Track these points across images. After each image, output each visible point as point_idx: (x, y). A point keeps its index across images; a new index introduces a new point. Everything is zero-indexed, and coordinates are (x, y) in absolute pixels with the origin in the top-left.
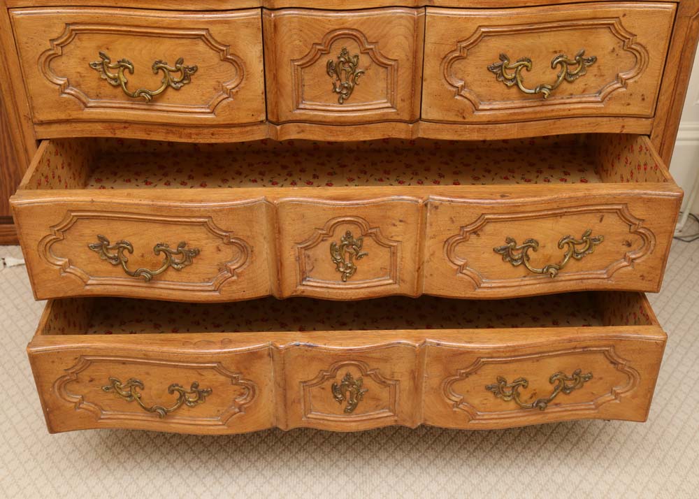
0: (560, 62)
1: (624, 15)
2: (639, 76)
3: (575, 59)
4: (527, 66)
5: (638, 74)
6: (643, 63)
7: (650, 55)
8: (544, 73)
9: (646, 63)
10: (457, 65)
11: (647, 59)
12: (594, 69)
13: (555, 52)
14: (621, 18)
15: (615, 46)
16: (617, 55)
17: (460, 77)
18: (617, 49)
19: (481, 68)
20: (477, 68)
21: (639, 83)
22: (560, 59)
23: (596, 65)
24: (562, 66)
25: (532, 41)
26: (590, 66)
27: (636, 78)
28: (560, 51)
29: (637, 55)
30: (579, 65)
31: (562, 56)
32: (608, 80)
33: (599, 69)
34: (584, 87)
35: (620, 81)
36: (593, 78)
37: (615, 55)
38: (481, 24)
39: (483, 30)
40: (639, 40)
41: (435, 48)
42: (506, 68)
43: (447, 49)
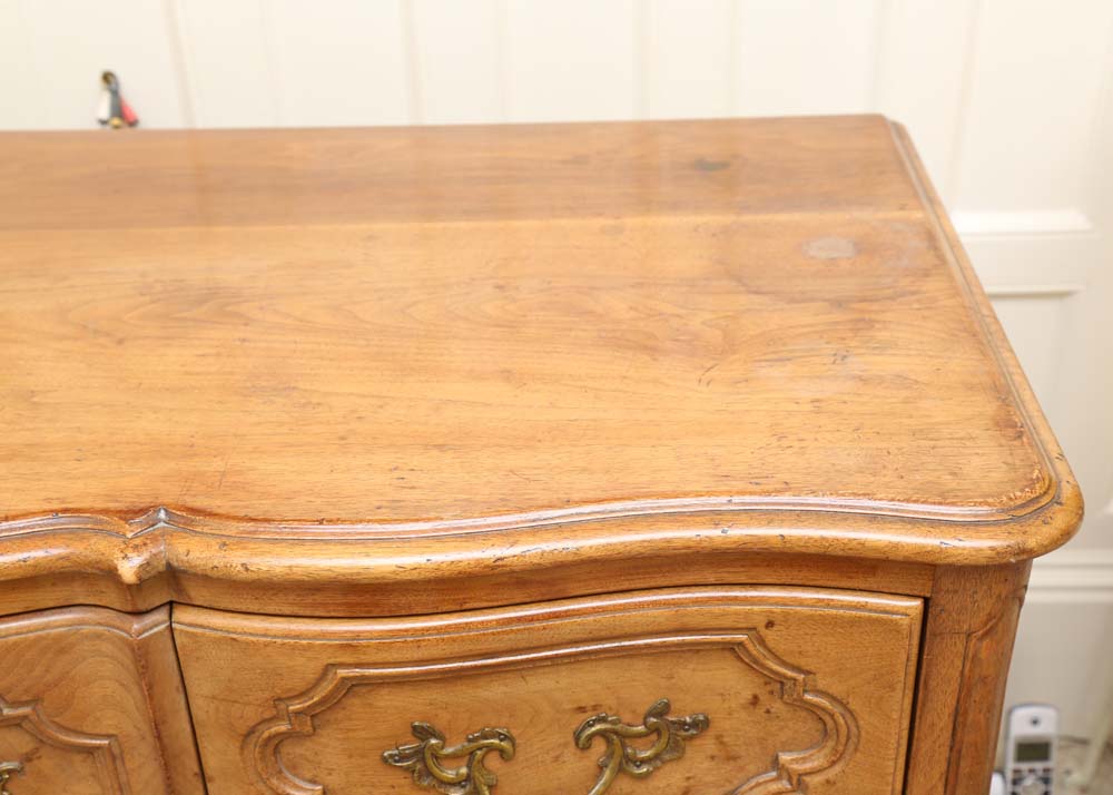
0: (601, 733)
1: (770, 624)
2: (838, 768)
3: (645, 724)
4: (502, 752)
5: (833, 763)
6: (843, 740)
7: (861, 723)
8: (556, 759)
9: (854, 739)
10: (291, 750)
11: (854, 730)
12: (707, 744)
13: (582, 709)
14: (763, 632)
15: (758, 692)
16: (768, 712)
17: (309, 776)
18: (763, 698)
19: (363, 756)
20: (350, 756)
21: (839, 785)
22: (598, 727)
23: (711, 732)
24: (609, 742)
25: (503, 689)
26: (692, 738)
27: (831, 774)
28: (595, 708)
29: (827, 718)
30: (659, 735)
31: (603, 720)
32: (752, 768)
33: (722, 743)
34: (686, 784)
35: (785, 775)
36: (706, 764)
37: (760, 711)
38: (331, 661)
39: (343, 672)
40: (822, 684)
41: (217, 709)
42: (436, 757)
43: (251, 715)
